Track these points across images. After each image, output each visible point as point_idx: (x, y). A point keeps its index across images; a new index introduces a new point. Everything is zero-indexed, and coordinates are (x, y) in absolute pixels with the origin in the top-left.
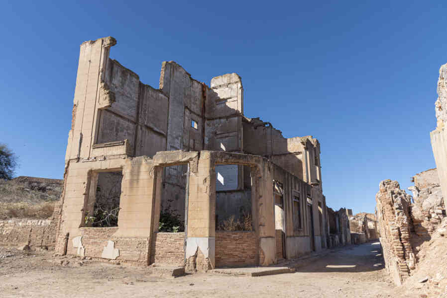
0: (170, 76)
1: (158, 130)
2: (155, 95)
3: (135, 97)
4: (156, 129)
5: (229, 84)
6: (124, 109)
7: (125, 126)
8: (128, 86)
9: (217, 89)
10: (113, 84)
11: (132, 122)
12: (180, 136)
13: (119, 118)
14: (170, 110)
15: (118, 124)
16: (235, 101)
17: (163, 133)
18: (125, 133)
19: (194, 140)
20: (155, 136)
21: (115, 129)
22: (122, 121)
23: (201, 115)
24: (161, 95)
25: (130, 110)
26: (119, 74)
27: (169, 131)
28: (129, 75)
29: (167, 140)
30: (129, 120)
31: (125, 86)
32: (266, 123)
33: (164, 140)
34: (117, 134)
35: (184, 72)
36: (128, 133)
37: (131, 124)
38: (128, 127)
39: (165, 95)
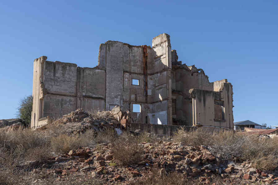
0: (106, 54)
1: (96, 96)
2: (91, 73)
3: (74, 79)
4: (94, 96)
5: (162, 43)
6: (66, 90)
7: (68, 100)
8: (68, 74)
9: (155, 48)
10: (56, 77)
11: (73, 96)
12: (119, 95)
13: (62, 97)
14: (107, 78)
15: (62, 100)
16: (165, 58)
17: (102, 97)
18: (68, 104)
19: (136, 95)
20: (94, 101)
21: (60, 104)
22: (65, 98)
23: (143, 73)
24: (97, 71)
25: (71, 89)
26: (60, 69)
27: (107, 94)
28: (68, 66)
29: (105, 101)
30: (70, 96)
31: (66, 75)
32: (200, 70)
33: (103, 102)
34: (62, 107)
35: (121, 45)
36: (70, 104)
37: (72, 98)
38: (70, 101)
39: (101, 70)
